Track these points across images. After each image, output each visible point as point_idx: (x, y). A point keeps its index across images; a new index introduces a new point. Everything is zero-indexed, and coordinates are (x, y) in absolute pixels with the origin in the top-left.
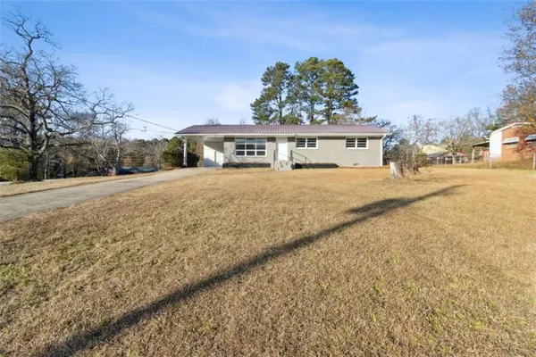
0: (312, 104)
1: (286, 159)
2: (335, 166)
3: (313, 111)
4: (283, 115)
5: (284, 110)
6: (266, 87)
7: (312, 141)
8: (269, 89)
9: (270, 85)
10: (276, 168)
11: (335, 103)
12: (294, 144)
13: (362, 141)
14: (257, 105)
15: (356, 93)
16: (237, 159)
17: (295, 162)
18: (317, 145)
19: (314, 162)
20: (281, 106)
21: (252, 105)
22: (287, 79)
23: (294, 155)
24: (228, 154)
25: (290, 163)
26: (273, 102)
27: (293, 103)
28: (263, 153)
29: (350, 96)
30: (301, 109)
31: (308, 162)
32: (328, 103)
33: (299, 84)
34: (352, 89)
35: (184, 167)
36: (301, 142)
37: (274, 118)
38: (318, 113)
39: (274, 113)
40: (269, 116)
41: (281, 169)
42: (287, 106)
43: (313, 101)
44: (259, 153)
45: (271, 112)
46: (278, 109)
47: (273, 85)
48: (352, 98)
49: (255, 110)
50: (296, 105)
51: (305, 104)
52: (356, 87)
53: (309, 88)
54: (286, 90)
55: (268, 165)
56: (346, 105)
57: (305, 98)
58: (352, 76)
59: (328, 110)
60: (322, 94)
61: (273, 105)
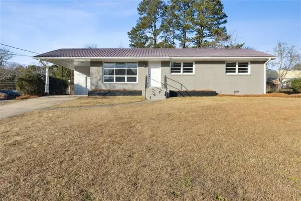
0: (184, 32)
1: (159, 85)
2: (213, 94)
3: (185, 38)
4: (158, 42)
5: (158, 37)
6: (142, 16)
7: (188, 66)
8: (145, 18)
9: (145, 15)
10: (148, 97)
11: (206, 31)
12: (168, 69)
13: (243, 66)
14: (134, 34)
15: (225, 22)
16: (104, 86)
17: (170, 89)
18: (194, 70)
19: (190, 89)
20: (156, 34)
21: (129, 34)
22: (161, 8)
23: (169, 82)
24: (95, 81)
25: (164, 90)
26: (148, 30)
27: (167, 31)
28: (134, 79)
29: (219, 24)
30: (175, 37)
31: (184, 89)
32: (199, 32)
33: (173, 13)
34: (221, 18)
35: (46, 95)
36: (175, 67)
37: (149, 46)
38: (190, 40)
39: (149, 40)
40: (144, 43)
41: (154, 98)
42: (161, 34)
43: (185, 29)
44: (129, 79)
45: (147, 39)
46: (152, 36)
47: (149, 14)
48: (221, 26)
49: (131, 38)
50: (169, 33)
51: (177, 32)
52: (225, 16)
53: (181, 17)
54: (160, 19)
55: (140, 93)
56: (217, 33)
57: (178, 26)
58: (222, 5)
59: (199, 37)
60: (193, 22)
61: (148, 33)
